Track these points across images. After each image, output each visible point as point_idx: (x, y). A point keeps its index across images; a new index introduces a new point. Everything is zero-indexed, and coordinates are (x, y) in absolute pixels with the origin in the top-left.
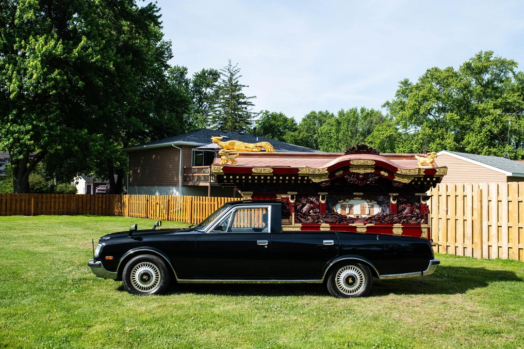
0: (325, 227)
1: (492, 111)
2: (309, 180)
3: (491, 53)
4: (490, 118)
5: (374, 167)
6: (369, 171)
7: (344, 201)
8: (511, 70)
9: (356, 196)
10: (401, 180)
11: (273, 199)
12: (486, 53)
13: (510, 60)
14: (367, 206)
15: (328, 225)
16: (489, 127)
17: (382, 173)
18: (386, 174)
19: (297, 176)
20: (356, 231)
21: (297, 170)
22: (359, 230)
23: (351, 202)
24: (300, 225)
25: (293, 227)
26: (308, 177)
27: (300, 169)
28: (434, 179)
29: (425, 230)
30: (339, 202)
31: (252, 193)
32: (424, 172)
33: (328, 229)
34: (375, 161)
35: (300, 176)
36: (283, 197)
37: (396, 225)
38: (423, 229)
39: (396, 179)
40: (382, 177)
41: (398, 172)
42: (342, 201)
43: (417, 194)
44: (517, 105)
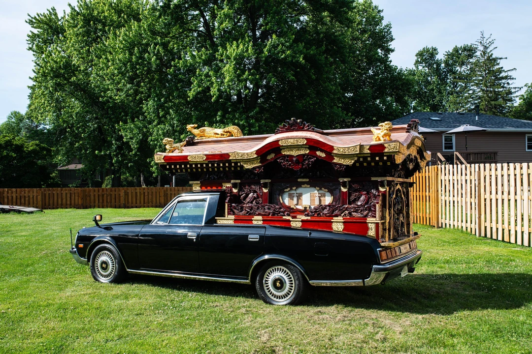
0: (257, 220)
2: (242, 167)
5: (308, 146)
6: (302, 152)
7: (292, 189)
9: (304, 183)
10: (342, 161)
11: (219, 188)
14: (317, 195)
15: (260, 218)
17: (318, 153)
18: (323, 155)
19: (229, 162)
20: (291, 225)
21: (228, 155)
22: (293, 224)
23: (300, 190)
24: (233, 217)
25: (227, 219)
26: (239, 163)
27: (230, 155)
28: (385, 158)
29: (373, 226)
30: (285, 190)
31: (199, 182)
32: (368, 149)
33: (261, 223)
34: (307, 139)
35: (233, 162)
36: (228, 186)
37: (335, 219)
38: (369, 224)
39: (336, 160)
40: (318, 157)
41: (335, 152)
42: (288, 189)
43: (373, 179)
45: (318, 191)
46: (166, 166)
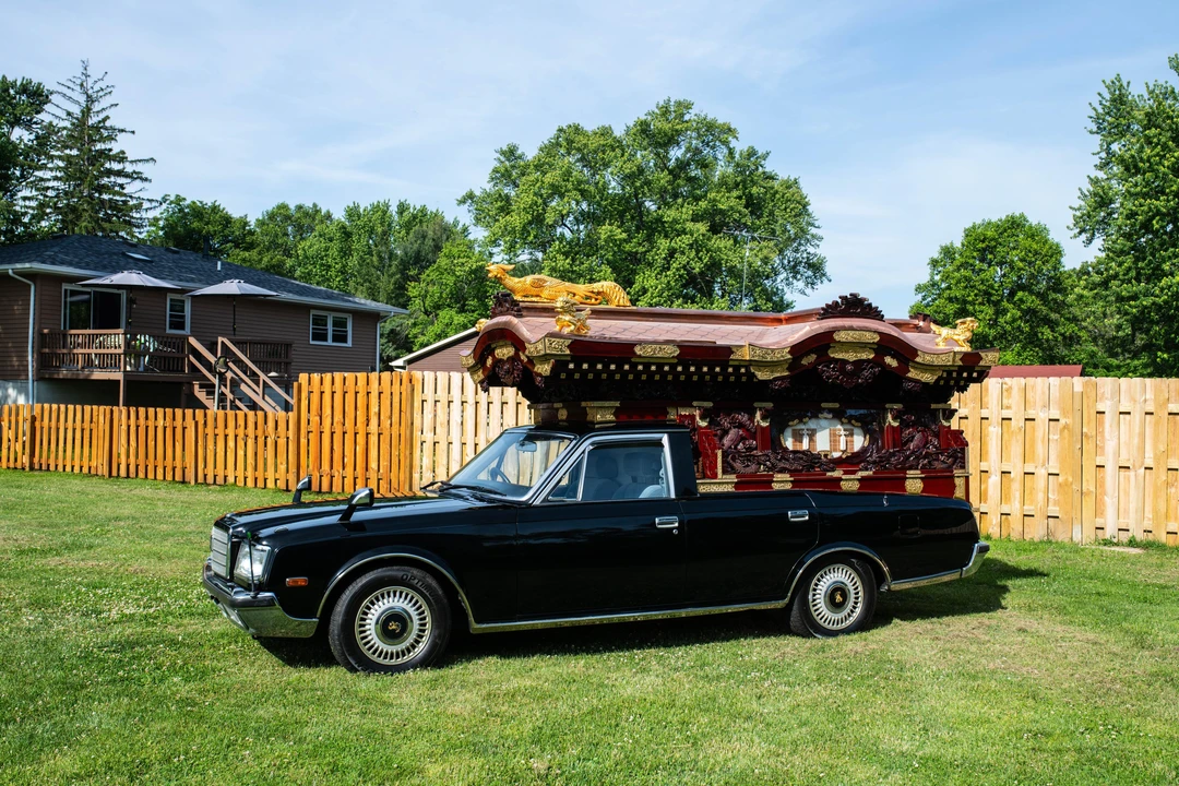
0: (782, 482)
1: (689, 225)
2: (749, 375)
3: (688, 106)
4: (686, 239)
5: (876, 347)
6: (864, 356)
7: (801, 421)
8: (726, 143)
9: (823, 411)
10: (920, 376)
11: (660, 418)
12: (679, 104)
13: (724, 124)
14: (842, 432)
15: (786, 477)
16: (684, 260)
17: (888, 360)
18: (895, 363)
19: (725, 365)
20: (842, 488)
21: (728, 350)
22: (845, 486)
24: (733, 478)
25: (719, 483)
26: (747, 367)
27: (734, 350)
28: (975, 375)
29: (959, 482)
30: (786, 424)
31: (618, 404)
32: (961, 359)
33: (788, 486)
34: (880, 334)
35: (731, 366)
36: (683, 413)
37: (911, 473)
38: (956, 480)
39: (913, 374)
40: (885, 368)
41: (918, 359)
42: (796, 421)
43: (933, 406)
44: (736, 216)
45: (842, 424)
46: (568, 363)
